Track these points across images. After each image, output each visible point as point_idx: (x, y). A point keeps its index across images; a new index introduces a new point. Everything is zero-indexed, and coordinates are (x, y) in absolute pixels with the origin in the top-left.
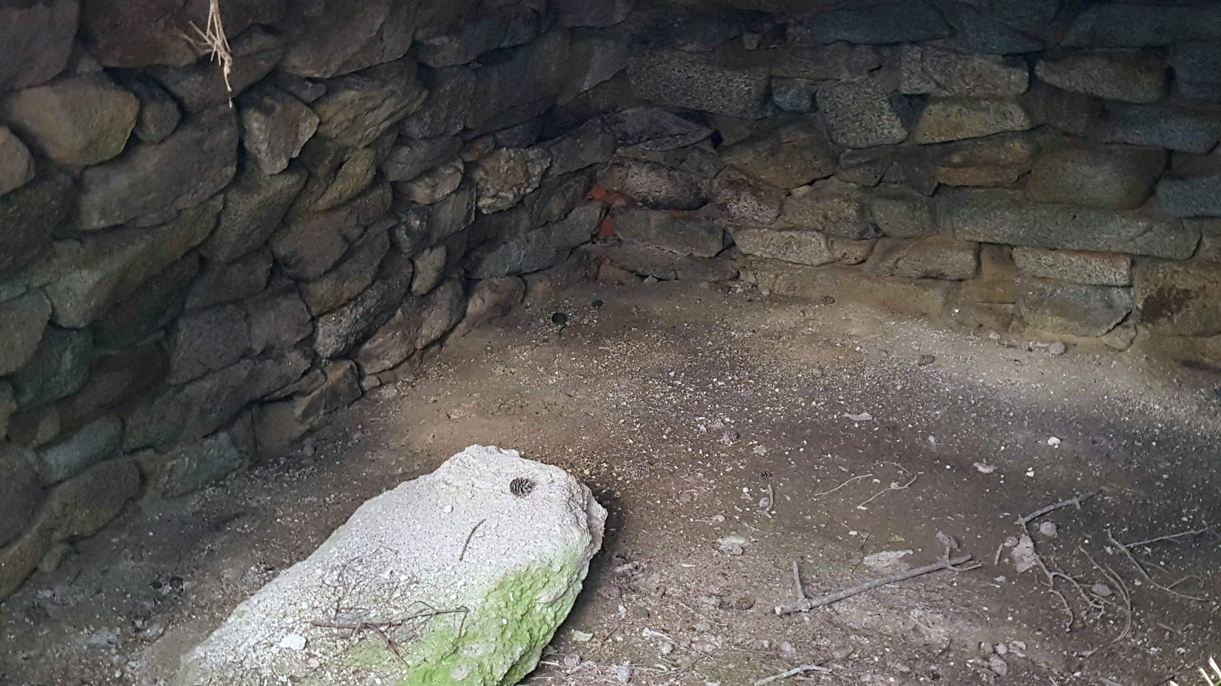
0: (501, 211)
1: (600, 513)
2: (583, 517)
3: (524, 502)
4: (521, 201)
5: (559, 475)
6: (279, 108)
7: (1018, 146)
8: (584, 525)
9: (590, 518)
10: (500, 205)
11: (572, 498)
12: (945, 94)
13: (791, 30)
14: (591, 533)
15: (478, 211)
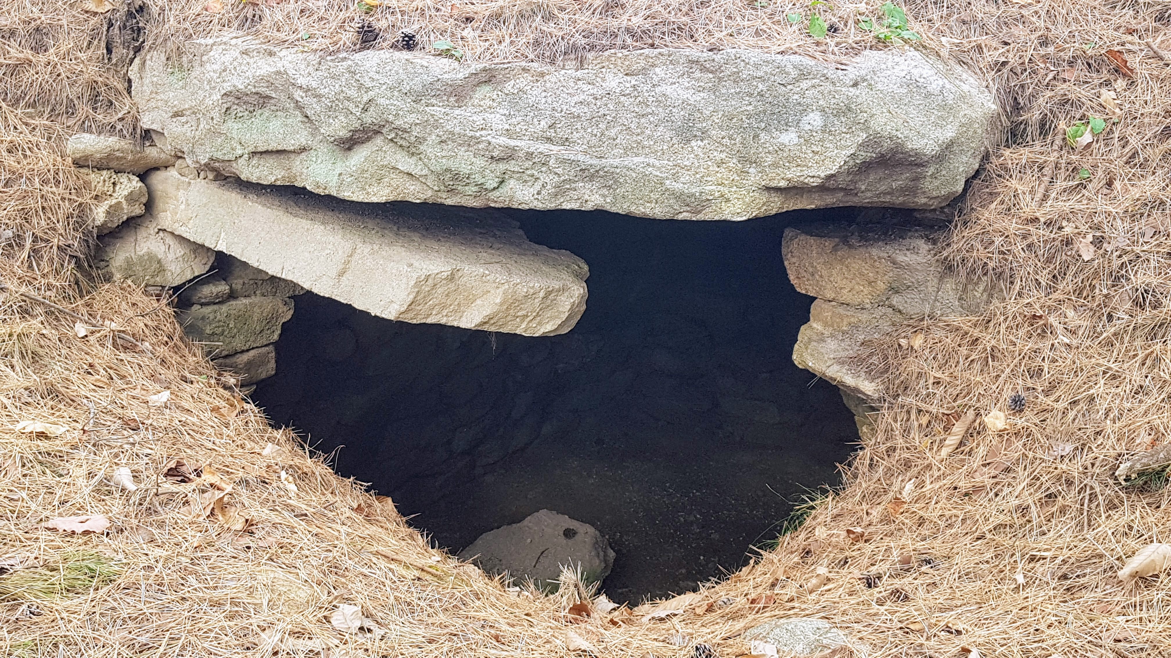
1: (612, 554)
2: (602, 554)
3: (571, 542)
5: (591, 530)
8: (602, 558)
9: (606, 555)
11: (597, 543)
14: (605, 563)
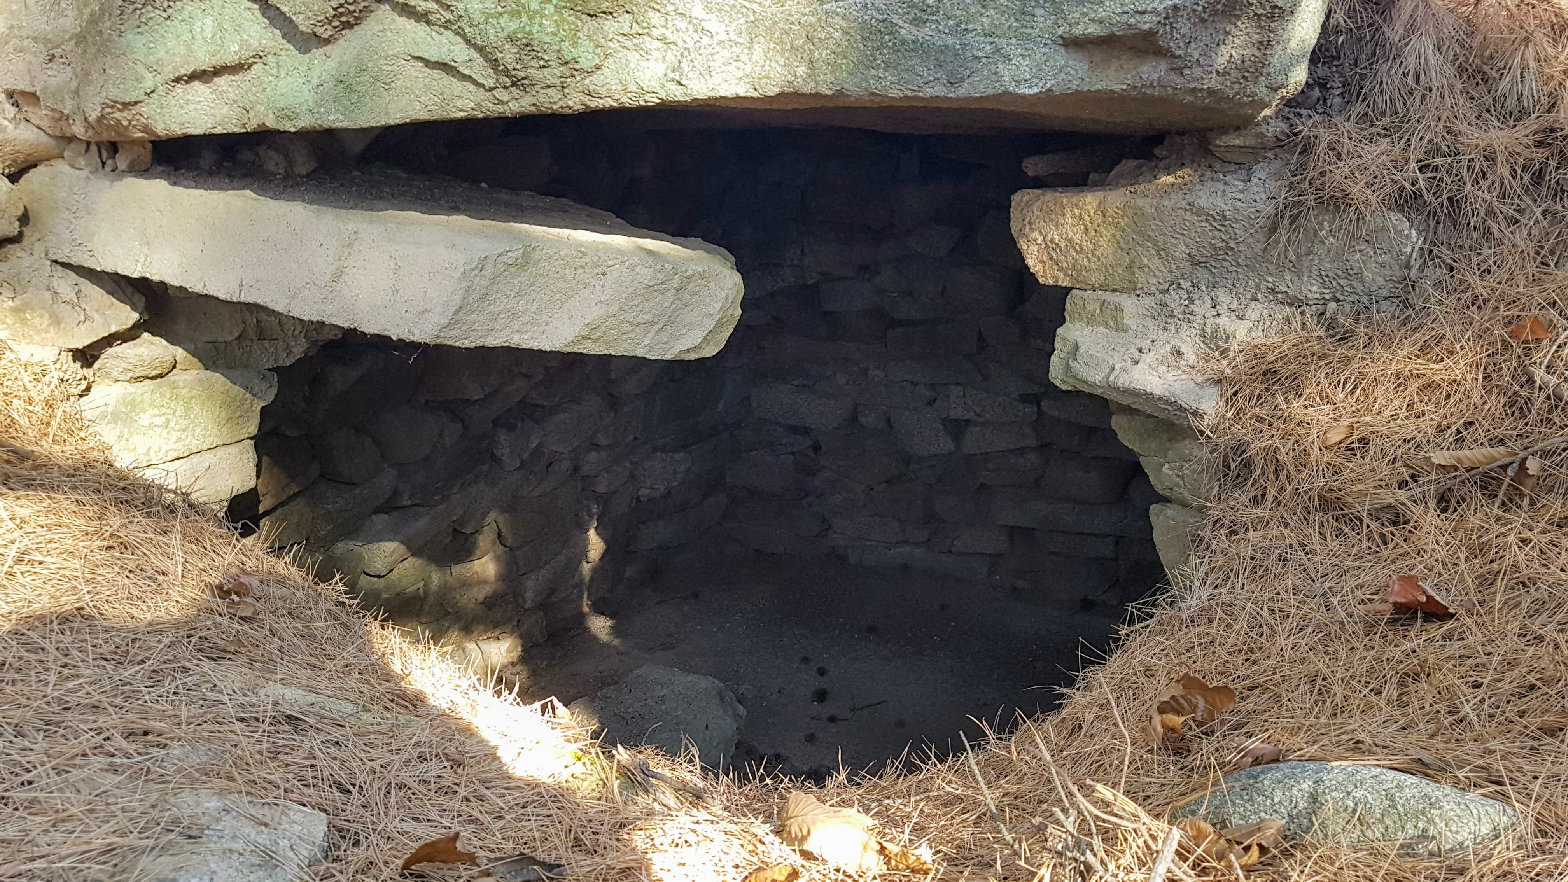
0: (654, 499)
4: (669, 493)
6: (519, 425)
7: (1032, 457)
10: (656, 494)
12: (981, 420)
13: (871, 372)
15: (638, 500)
